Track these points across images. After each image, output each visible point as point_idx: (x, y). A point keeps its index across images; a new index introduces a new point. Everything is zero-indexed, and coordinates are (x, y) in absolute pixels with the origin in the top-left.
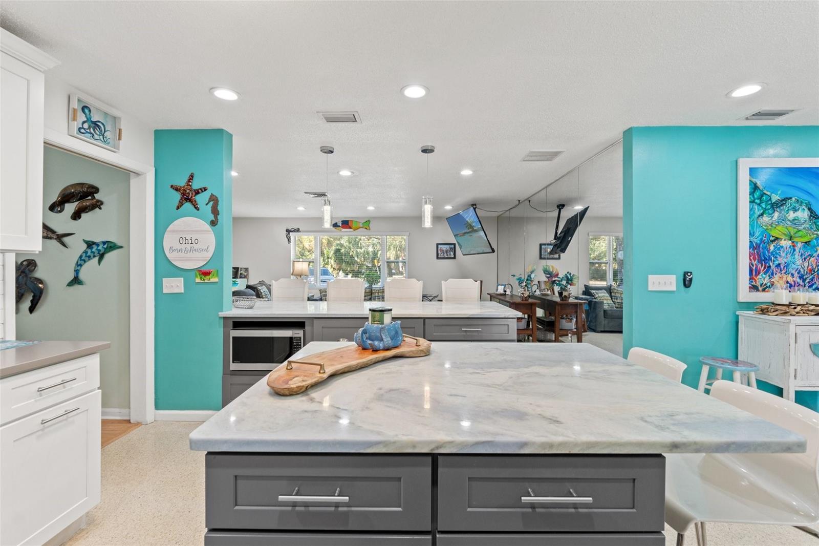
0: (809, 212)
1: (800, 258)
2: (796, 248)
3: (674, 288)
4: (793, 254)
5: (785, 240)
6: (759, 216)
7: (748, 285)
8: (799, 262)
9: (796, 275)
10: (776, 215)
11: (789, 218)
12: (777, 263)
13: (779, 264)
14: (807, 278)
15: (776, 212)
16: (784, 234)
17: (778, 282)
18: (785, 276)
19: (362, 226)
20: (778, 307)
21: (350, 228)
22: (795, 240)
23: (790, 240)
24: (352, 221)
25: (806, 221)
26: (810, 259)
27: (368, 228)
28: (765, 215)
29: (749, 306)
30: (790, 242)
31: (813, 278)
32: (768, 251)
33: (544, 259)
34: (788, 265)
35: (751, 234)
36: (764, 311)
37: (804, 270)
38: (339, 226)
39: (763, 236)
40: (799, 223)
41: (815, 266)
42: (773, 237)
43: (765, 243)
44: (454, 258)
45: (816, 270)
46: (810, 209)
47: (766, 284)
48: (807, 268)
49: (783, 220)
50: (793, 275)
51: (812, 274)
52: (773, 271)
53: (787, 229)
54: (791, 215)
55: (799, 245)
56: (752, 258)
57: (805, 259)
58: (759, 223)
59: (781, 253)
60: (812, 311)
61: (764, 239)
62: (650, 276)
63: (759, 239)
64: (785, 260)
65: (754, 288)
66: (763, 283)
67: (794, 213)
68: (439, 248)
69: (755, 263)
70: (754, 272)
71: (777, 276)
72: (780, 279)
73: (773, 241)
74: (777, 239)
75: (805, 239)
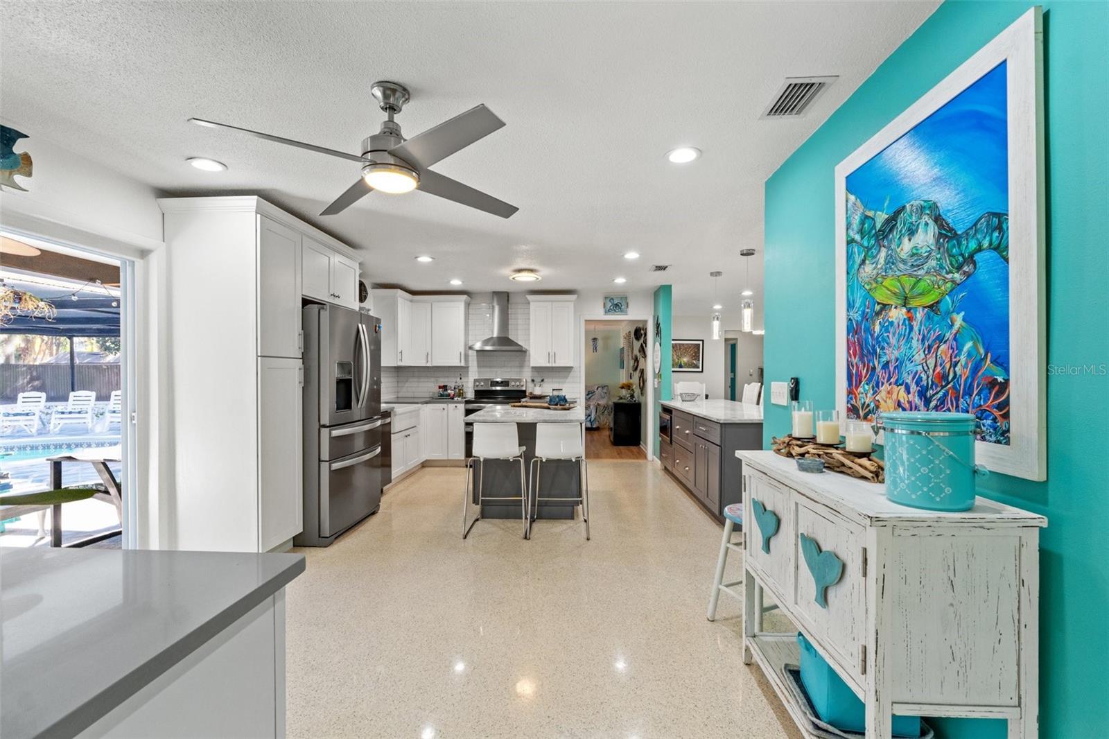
0: (936, 227)
1: (921, 346)
2: (914, 323)
4: (909, 340)
5: (896, 308)
6: (860, 266)
8: (919, 357)
9: (913, 388)
10: (883, 254)
11: (904, 255)
12: (884, 359)
13: (888, 362)
14: (934, 395)
15: (882, 249)
16: (895, 294)
17: (885, 402)
18: (896, 389)
22: (913, 303)
23: (904, 306)
25: (930, 252)
26: (938, 347)
28: (867, 262)
30: (904, 310)
31: (945, 395)
32: (872, 336)
34: (901, 364)
35: (850, 306)
37: (928, 377)
39: (865, 305)
40: (918, 263)
41: (948, 366)
42: (879, 303)
43: (867, 320)
45: (950, 378)
47: (868, 405)
48: (934, 371)
49: (891, 261)
50: (908, 391)
51: (943, 387)
52: (879, 376)
53: (899, 281)
54: (907, 246)
55: (919, 315)
56: (851, 352)
57: (930, 347)
58: (860, 279)
59: (891, 337)
61: (867, 310)
63: (860, 312)
64: (896, 353)
65: (854, 411)
66: (865, 403)
67: (910, 240)
69: (855, 361)
70: (853, 380)
71: (884, 389)
72: (888, 397)
73: (878, 314)
74: (885, 307)
75: (929, 300)
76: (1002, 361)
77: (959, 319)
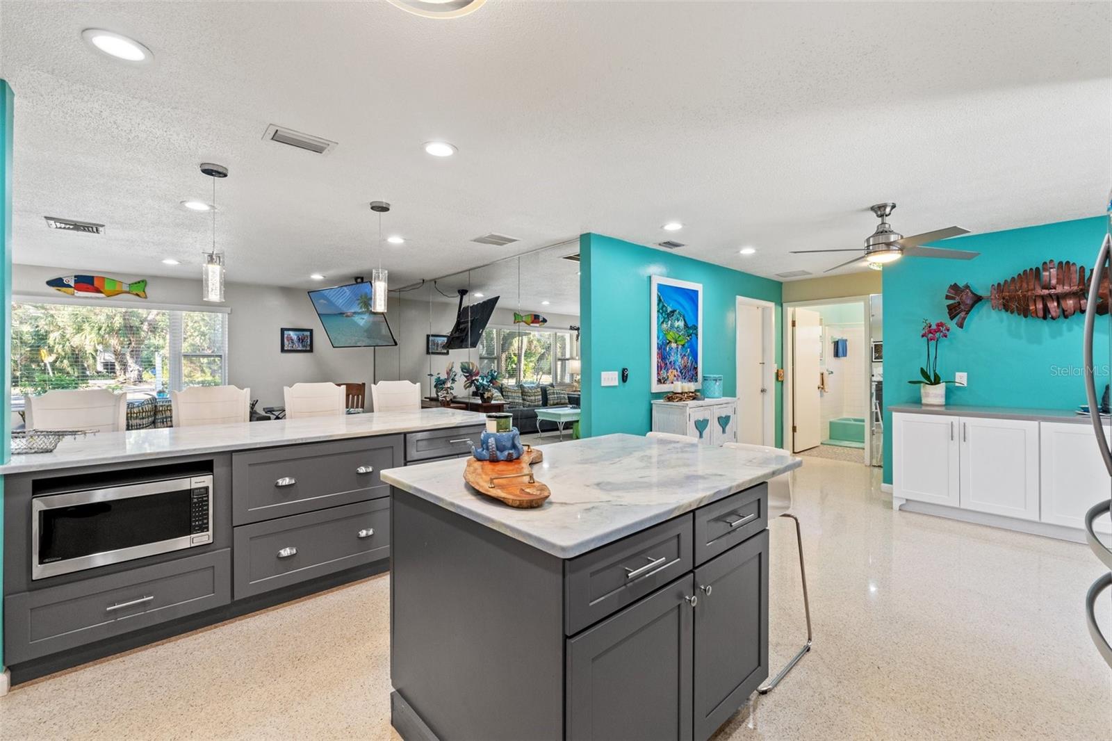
0: (684, 322)
1: (680, 357)
2: (678, 349)
3: (616, 383)
4: (677, 354)
5: (673, 343)
6: (662, 323)
7: (656, 379)
8: (680, 360)
9: (679, 370)
10: (670, 322)
11: (675, 326)
12: (670, 360)
13: (671, 362)
14: (683, 372)
15: (669, 320)
16: (673, 338)
17: (670, 375)
18: (674, 371)
19: (126, 288)
20: (677, 395)
21: (98, 291)
22: (678, 343)
24: (103, 278)
25: (682, 329)
26: (684, 358)
27: (141, 293)
28: (664, 323)
29: (658, 395)
30: (676, 344)
31: (686, 372)
32: (666, 352)
33: (433, 353)
34: (675, 362)
35: (658, 338)
36: (670, 399)
37: (682, 366)
38: (69, 286)
39: (664, 339)
40: (679, 330)
41: (687, 363)
42: (668, 340)
43: (664, 345)
44: (311, 351)
45: (687, 367)
46: (684, 320)
47: (665, 378)
48: (683, 364)
49: (672, 326)
50: (677, 371)
51: (685, 369)
52: (668, 367)
53: (674, 334)
54: (676, 324)
55: (680, 347)
56: (658, 357)
57: (682, 358)
58: (662, 328)
59: (672, 353)
60: (691, 397)
61: (664, 341)
62: (603, 373)
63: (662, 341)
64: (674, 359)
65: (659, 381)
66: (663, 377)
67: (677, 322)
68: (286, 336)
69: (660, 360)
70: (659, 368)
71: (670, 371)
72: (672, 373)
73: (668, 343)
74: (670, 342)
75: (682, 343)
76: (696, 363)
77: (689, 350)
